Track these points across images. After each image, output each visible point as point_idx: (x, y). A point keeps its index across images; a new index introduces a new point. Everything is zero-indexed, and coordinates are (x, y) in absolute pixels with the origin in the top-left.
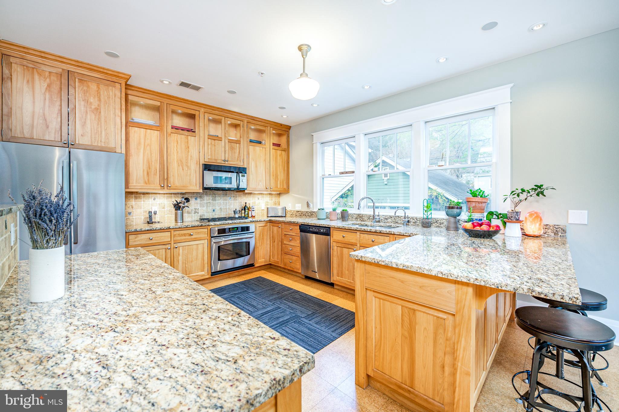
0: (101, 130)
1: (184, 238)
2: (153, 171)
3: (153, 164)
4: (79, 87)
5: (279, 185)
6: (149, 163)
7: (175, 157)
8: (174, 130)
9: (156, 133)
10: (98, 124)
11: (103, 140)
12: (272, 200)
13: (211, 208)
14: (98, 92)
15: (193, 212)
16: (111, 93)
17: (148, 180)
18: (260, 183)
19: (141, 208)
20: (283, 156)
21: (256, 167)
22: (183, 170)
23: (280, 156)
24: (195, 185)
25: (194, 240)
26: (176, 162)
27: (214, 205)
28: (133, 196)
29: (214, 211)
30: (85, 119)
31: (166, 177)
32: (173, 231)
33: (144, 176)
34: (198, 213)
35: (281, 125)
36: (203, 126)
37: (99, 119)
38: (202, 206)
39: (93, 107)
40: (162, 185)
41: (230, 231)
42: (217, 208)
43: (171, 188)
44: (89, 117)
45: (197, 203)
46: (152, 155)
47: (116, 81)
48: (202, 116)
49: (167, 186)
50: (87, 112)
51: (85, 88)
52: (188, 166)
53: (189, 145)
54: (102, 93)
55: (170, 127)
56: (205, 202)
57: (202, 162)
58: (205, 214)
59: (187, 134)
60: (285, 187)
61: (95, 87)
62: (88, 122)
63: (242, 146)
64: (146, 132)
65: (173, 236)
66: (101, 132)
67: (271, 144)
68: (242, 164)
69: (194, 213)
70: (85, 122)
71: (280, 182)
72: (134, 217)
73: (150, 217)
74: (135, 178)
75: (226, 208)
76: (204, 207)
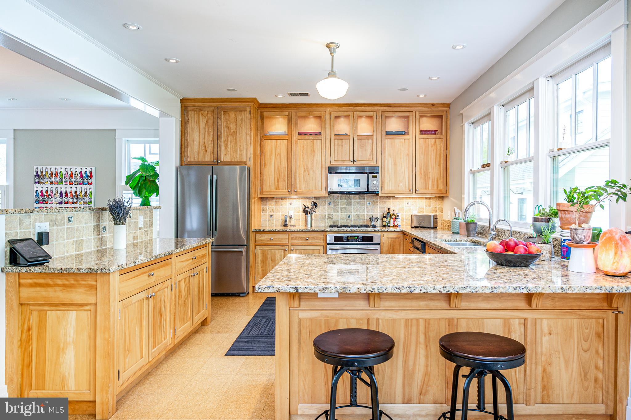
0: (237, 148)
1: (301, 241)
2: (282, 177)
3: (282, 171)
4: (223, 117)
5: (430, 185)
6: (279, 171)
7: (302, 163)
8: (300, 137)
9: (285, 142)
10: (235, 144)
11: (238, 157)
12: (430, 206)
13: (346, 214)
14: (235, 118)
15: (327, 217)
16: (243, 117)
17: (279, 186)
18: (401, 184)
19: (280, 212)
20: (438, 147)
21: (395, 164)
22: (309, 174)
23: (432, 146)
24: (320, 189)
25: (310, 244)
26: (302, 167)
27: (349, 211)
28: (274, 200)
29: (349, 217)
30: (227, 142)
31: (293, 183)
32: (290, 234)
33: (275, 183)
34: (332, 219)
35: (433, 105)
36: (329, 127)
37: (236, 140)
38: (336, 211)
39: (232, 131)
40: (289, 191)
41: (348, 239)
42: (353, 214)
43: (298, 193)
44: (229, 138)
45: (331, 208)
46: (282, 163)
47: (246, 106)
48: (328, 117)
49: (294, 191)
50: (228, 136)
51: (227, 117)
52: (313, 171)
53: (315, 149)
54: (237, 118)
55: (297, 134)
56: (339, 207)
57: (328, 165)
58: (339, 220)
59: (312, 138)
60: (441, 187)
61: (234, 114)
62: (229, 143)
63: (375, 142)
64: (277, 142)
65: (290, 238)
66: (237, 150)
67: (418, 132)
68: (375, 163)
69: (328, 219)
70: (227, 144)
71: (432, 181)
72: (274, 220)
73: (286, 220)
74: (268, 185)
75: (364, 215)
76: (338, 212)
